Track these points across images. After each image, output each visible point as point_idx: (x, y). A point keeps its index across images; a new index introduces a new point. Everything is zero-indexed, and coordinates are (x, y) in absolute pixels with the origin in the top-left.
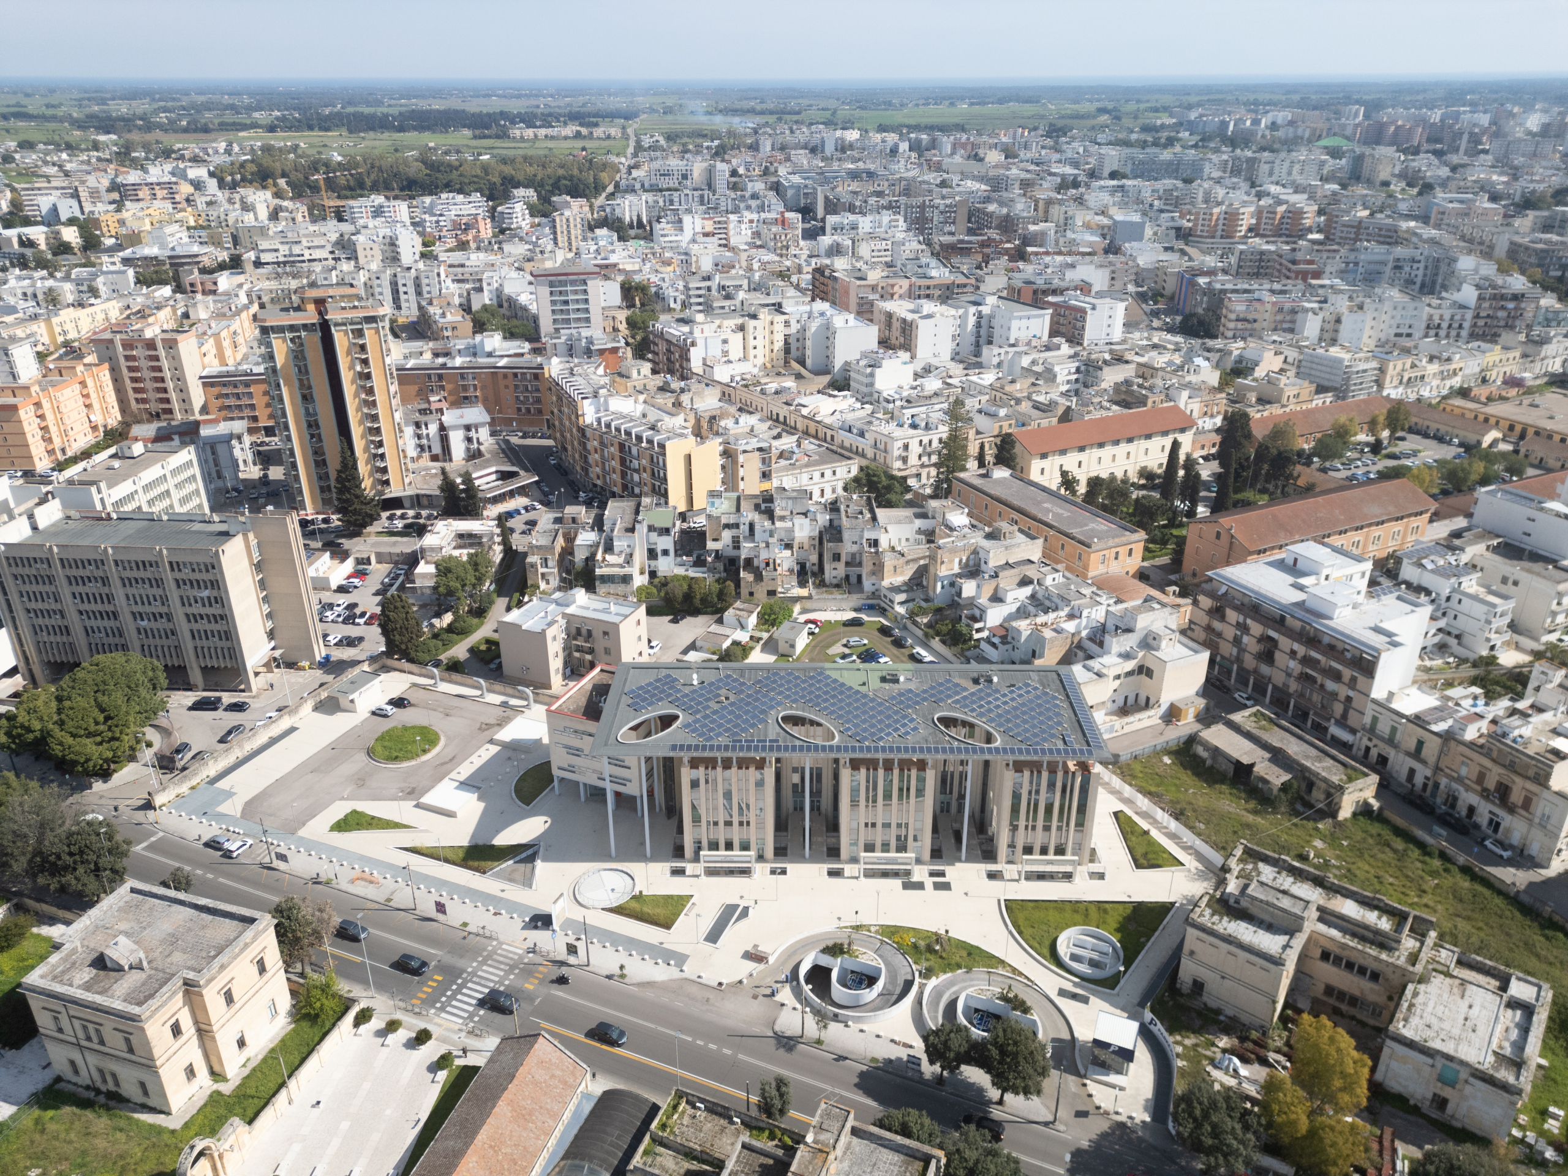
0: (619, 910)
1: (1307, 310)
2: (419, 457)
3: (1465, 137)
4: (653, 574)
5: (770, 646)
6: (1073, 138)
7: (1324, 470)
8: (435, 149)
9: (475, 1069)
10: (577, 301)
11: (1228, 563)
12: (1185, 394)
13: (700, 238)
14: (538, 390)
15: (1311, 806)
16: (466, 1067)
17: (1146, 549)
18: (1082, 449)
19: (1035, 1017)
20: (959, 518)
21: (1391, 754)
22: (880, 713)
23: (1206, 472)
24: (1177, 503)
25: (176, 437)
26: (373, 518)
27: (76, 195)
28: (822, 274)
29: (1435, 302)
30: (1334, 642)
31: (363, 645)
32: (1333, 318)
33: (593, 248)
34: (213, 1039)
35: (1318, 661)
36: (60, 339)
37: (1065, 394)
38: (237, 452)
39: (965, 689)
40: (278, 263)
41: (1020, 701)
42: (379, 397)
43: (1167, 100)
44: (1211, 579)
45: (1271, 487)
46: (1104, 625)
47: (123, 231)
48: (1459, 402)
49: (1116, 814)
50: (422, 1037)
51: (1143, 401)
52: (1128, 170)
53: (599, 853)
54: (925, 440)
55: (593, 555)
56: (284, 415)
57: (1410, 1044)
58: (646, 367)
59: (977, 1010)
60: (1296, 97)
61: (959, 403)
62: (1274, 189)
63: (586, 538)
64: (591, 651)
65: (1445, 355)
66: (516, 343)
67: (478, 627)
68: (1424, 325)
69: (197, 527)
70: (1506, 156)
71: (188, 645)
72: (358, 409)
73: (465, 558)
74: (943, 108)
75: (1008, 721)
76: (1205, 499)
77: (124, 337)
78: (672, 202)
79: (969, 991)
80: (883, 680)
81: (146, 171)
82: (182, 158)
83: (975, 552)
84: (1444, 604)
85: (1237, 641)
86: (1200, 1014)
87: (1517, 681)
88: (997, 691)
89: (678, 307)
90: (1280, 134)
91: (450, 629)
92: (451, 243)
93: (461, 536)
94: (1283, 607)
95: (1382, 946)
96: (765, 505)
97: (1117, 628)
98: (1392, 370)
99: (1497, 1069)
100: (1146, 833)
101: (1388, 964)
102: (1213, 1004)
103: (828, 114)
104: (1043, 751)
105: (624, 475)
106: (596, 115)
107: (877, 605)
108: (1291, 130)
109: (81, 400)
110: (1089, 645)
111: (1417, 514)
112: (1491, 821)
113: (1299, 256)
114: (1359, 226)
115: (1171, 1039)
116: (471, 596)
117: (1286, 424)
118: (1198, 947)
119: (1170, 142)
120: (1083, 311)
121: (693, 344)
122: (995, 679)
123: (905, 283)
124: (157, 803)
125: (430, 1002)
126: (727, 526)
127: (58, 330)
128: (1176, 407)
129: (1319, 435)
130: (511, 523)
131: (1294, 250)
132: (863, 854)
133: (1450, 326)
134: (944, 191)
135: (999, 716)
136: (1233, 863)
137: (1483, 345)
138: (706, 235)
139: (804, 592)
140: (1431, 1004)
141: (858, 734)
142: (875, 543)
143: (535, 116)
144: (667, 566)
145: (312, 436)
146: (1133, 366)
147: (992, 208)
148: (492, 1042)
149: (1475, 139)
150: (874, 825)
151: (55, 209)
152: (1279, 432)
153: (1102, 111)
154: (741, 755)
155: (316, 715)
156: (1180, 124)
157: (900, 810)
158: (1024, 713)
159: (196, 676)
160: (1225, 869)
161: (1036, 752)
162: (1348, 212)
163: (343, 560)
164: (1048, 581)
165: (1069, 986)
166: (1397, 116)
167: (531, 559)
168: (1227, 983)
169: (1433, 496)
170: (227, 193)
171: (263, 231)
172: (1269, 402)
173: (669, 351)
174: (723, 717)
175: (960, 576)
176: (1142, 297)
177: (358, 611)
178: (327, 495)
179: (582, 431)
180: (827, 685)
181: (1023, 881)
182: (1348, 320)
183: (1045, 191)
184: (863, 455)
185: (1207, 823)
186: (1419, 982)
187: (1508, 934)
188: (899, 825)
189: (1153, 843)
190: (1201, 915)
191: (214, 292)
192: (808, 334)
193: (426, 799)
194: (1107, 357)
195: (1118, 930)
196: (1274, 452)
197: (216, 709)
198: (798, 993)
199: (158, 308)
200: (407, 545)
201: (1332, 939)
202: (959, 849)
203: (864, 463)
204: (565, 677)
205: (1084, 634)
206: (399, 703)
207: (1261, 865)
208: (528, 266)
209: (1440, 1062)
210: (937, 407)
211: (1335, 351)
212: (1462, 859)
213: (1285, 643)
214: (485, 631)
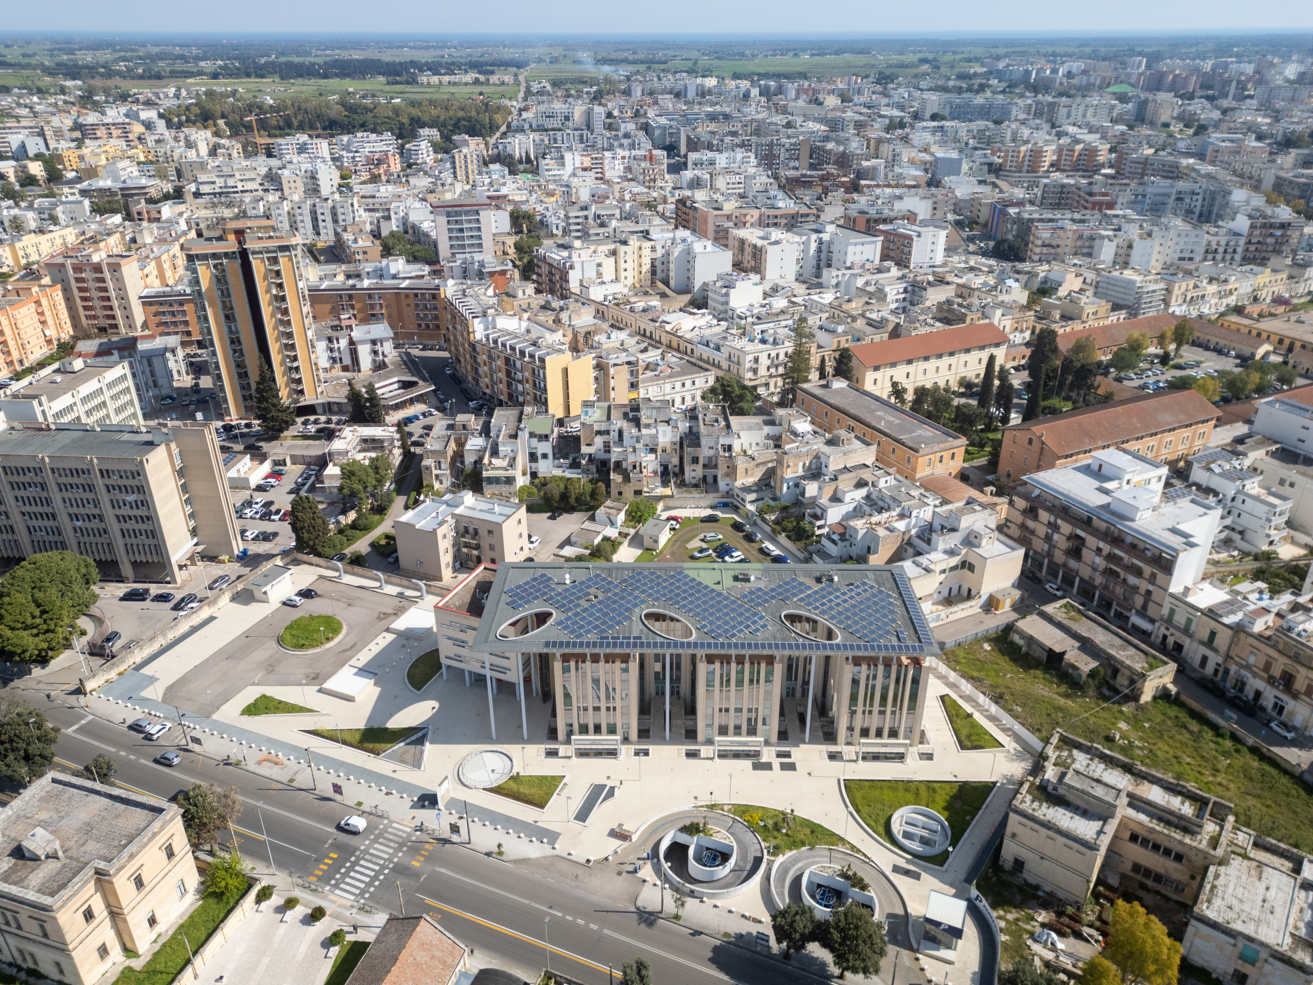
0: (497, 790)
1: (1103, 237)
2: (332, 368)
3: (1234, 84)
4: (534, 475)
5: (636, 541)
6: (899, 85)
7: (1119, 380)
8: (354, 93)
9: (364, 946)
10: (471, 229)
11: (1039, 468)
12: (999, 312)
13: (580, 173)
14: (435, 308)
15: (1117, 692)
16: (356, 943)
17: (967, 452)
18: (910, 362)
19: (873, 894)
20: (803, 426)
21: (1186, 642)
22: (733, 610)
23: (1017, 380)
24: (993, 410)
25: (115, 352)
26: (288, 424)
27: (42, 134)
28: (684, 205)
29: (1213, 230)
30: (1136, 542)
31: (278, 539)
32: (1126, 244)
33: (487, 181)
34: (125, 921)
35: (1121, 559)
36: (23, 262)
37: (893, 312)
38: (171, 364)
39: (809, 588)
40: (214, 194)
41: (858, 599)
42: (293, 317)
43: (978, 51)
44: (1025, 483)
45: (1073, 395)
46: (931, 524)
47: (83, 166)
48: (1234, 318)
49: (943, 698)
50: (317, 915)
51: (962, 319)
52: (946, 112)
53: (482, 736)
54: (773, 354)
55: (481, 459)
56: (210, 333)
57: (1214, 925)
58: (530, 288)
59: (819, 886)
60: (1088, 50)
61: (803, 320)
62: (1071, 129)
63: (475, 443)
64: (477, 547)
65: (1223, 277)
66: (418, 266)
67: (380, 522)
68: (1203, 250)
69: (126, 437)
70: (1268, 100)
71: (119, 542)
72: (275, 328)
73: (367, 462)
74: (788, 58)
75: (848, 618)
76: (1018, 406)
77: (75, 261)
78: (555, 141)
79: (813, 868)
80: (736, 579)
81: (103, 113)
82: (137, 101)
83: (817, 457)
84: (1229, 504)
85: (1048, 538)
86: (1020, 889)
87: (1295, 573)
88: (837, 590)
89: (559, 233)
90: (1075, 81)
91: (354, 526)
92: (365, 176)
93: (365, 441)
94: (1090, 510)
95: (1186, 830)
96: (633, 413)
97: (943, 527)
98: (1177, 291)
99: (1294, 950)
100: (970, 716)
101: (1191, 848)
102: (1032, 880)
103: (690, 64)
104: (879, 647)
105: (509, 385)
106: (493, 64)
107: (730, 503)
108: (1085, 78)
109: (36, 318)
110: (917, 542)
111: (1203, 422)
112: (1276, 705)
113: (1095, 189)
114: (1145, 163)
115: (994, 914)
116: (373, 495)
117: (1087, 339)
118: (1020, 830)
119: (982, 88)
120: (910, 238)
121: (572, 267)
122: (836, 579)
123: (756, 213)
124: (88, 689)
125: (326, 879)
126: (599, 433)
127: (21, 253)
128: (992, 324)
129: (1115, 349)
130: (408, 429)
131: (1091, 184)
132: (717, 738)
133: (1225, 252)
134: (790, 131)
135: (840, 613)
136: (1050, 752)
137: (1256, 268)
138: (585, 169)
139: (667, 491)
140: (1231, 886)
141: (713, 631)
142: (729, 448)
143: (440, 64)
144: (547, 468)
145: (235, 351)
146: (953, 287)
147: (830, 146)
148: (380, 919)
149: (1241, 86)
150: (727, 710)
151: (23, 146)
152: (1080, 347)
153: (924, 61)
154: (608, 651)
155: (233, 605)
156: (991, 73)
157: (751, 698)
158: (862, 611)
159: (127, 570)
160: (1043, 757)
161: (873, 648)
162: (1136, 150)
163: (262, 462)
164: (882, 484)
165: (902, 863)
166: (1174, 66)
167: (426, 462)
168: (1046, 863)
169: (1215, 403)
170: (173, 131)
171: (202, 166)
172: (1071, 319)
173: (550, 273)
174: (591, 615)
175: (803, 478)
176: (959, 224)
177: (273, 508)
178: (249, 403)
179: (473, 346)
180: (685, 584)
181: (860, 761)
182: (1139, 247)
183: (875, 131)
184: (719, 367)
185: (1024, 706)
186: (1220, 864)
187: (1294, 812)
188: (750, 710)
189: (975, 726)
190: (1023, 801)
191: (158, 220)
192: (672, 258)
193: (329, 685)
194: (931, 278)
195: (945, 809)
196: (1079, 365)
197: (144, 600)
198: (658, 870)
199: (109, 235)
200: (316, 448)
201: (1140, 824)
202: (803, 730)
203: (720, 373)
204: (455, 570)
205: (913, 532)
206: (307, 594)
207: (1075, 752)
208: (431, 197)
209: (1241, 943)
210: (783, 323)
211: (1128, 274)
212: (1251, 740)
213: (1092, 541)
214: (384, 527)
